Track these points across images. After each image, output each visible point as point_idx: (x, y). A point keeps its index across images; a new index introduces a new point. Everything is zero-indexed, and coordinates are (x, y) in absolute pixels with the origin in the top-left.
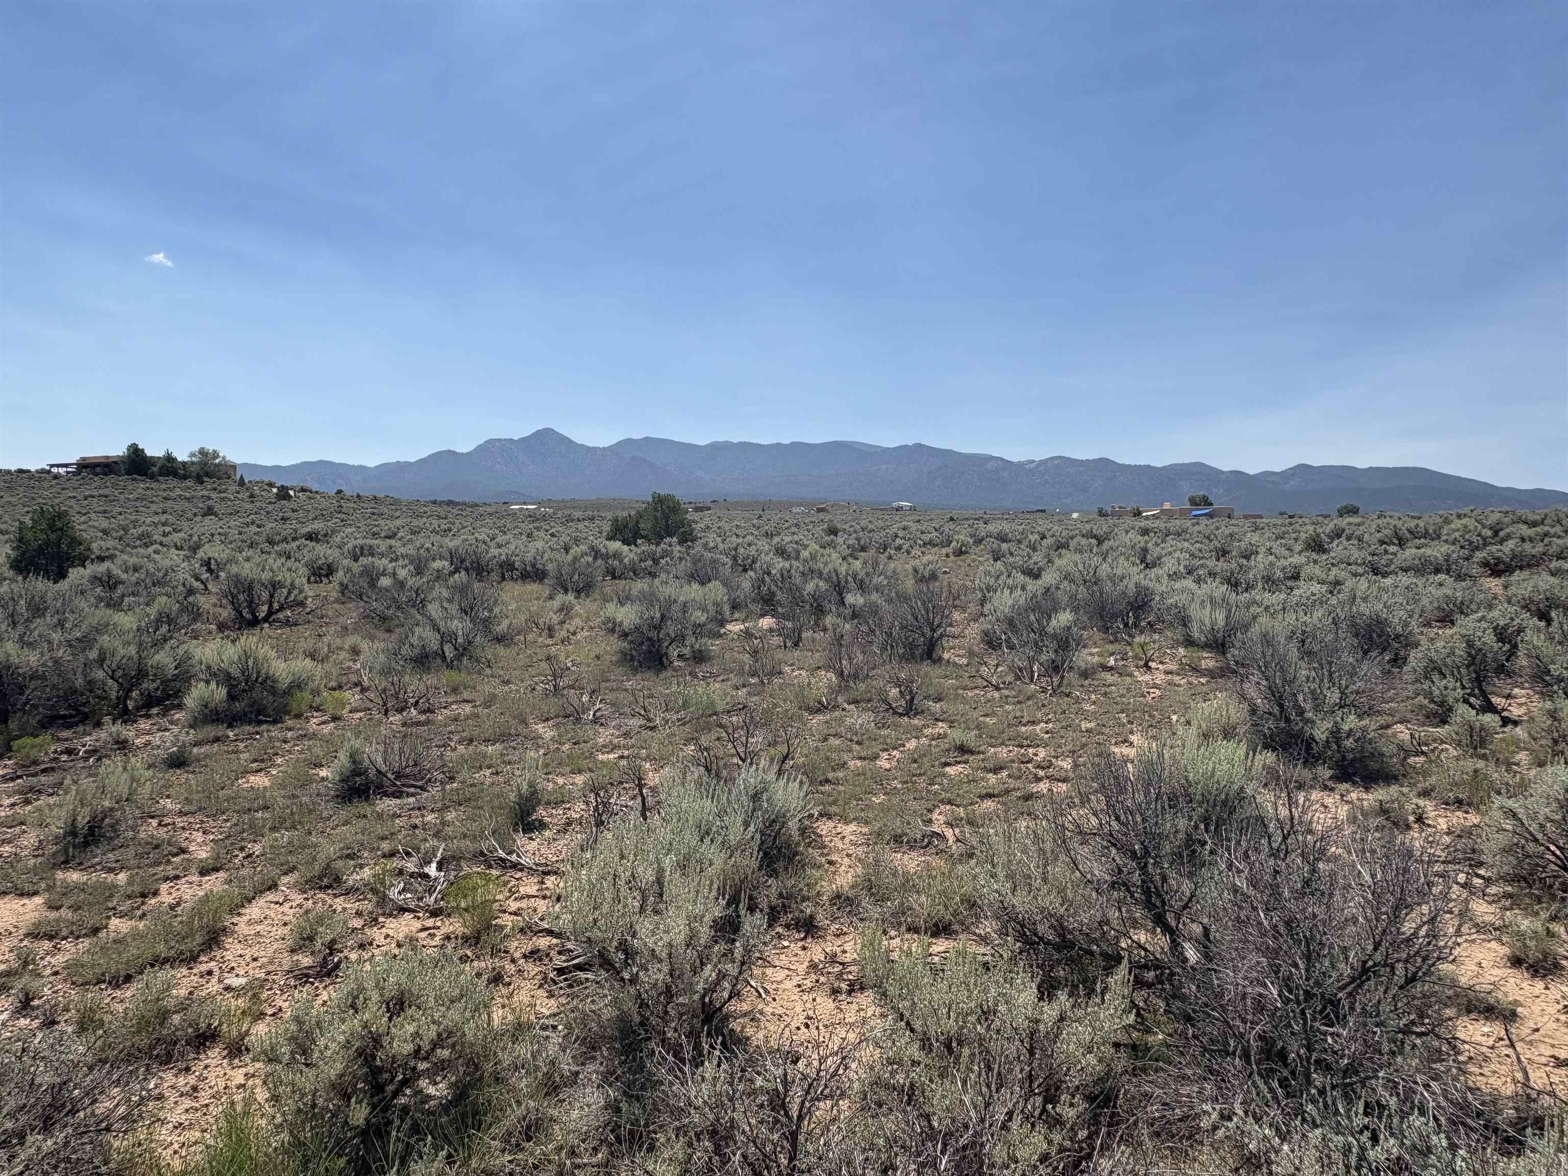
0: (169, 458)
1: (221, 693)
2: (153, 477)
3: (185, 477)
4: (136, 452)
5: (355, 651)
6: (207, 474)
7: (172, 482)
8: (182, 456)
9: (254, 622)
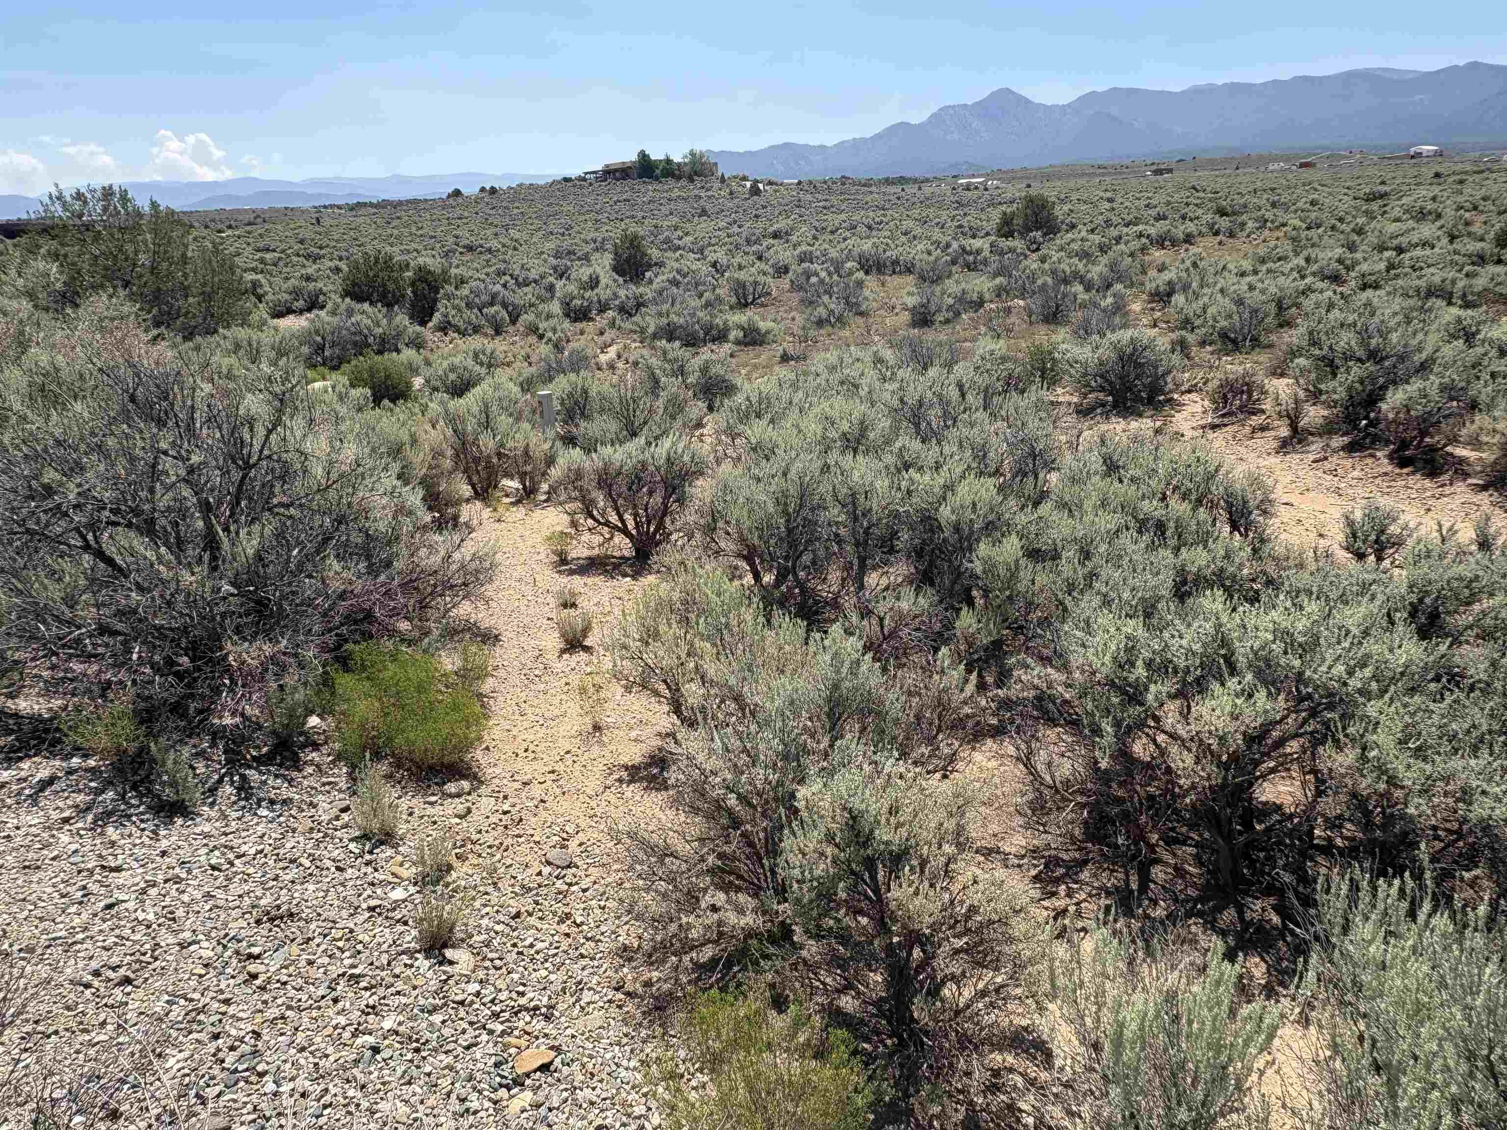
0: (668, 161)
1: (741, 334)
2: (657, 179)
3: (679, 178)
4: (643, 156)
5: (793, 319)
6: (696, 173)
7: (671, 182)
8: (677, 158)
9: (746, 305)
